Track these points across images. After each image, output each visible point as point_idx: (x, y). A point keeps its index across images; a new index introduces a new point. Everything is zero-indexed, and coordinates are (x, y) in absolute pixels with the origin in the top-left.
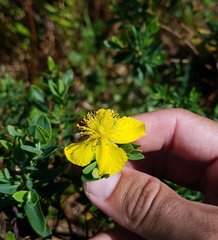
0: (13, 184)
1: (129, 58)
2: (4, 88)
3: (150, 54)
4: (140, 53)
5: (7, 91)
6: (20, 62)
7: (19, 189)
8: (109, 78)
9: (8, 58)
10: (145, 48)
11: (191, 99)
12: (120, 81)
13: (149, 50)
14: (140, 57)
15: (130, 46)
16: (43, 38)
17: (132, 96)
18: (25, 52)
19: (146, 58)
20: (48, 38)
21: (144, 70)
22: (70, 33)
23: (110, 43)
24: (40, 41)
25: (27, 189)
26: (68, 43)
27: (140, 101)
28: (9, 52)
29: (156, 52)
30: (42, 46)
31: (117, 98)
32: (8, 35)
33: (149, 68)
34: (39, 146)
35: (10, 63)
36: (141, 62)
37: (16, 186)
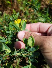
0: (5, 40)
1: (32, 7)
2: (5, 16)
3: (37, 6)
4: (35, 5)
5: (5, 17)
6: (9, 10)
7: (7, 41)
8: (29, 13)
9: (6, 9)
10: (36, 4)
11: (47, 16)
12: (32, 13)
13: (37, 5)
14: (35, 6)
15: (32, 4)
16: (14, 4)
17: (35, 17)
18: (10, 8)
19: (36, 7)
20: (15, 4)
21: (36, 9)
22: (20, 2)
23: (28, 3)
24: (13, 5)
25: (9, 41)
26: (20, 5)
27: (37, 18)
28: (6, 8)
29: (38, 5)
30: (14, 6)
31: (31, 17)
32: (6, 4)
33: (37, 9)
34: (10, 31)
35: (7, 10)
36: (35, 8)
37: (6, 40)
